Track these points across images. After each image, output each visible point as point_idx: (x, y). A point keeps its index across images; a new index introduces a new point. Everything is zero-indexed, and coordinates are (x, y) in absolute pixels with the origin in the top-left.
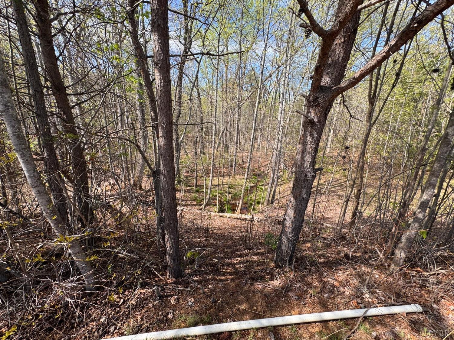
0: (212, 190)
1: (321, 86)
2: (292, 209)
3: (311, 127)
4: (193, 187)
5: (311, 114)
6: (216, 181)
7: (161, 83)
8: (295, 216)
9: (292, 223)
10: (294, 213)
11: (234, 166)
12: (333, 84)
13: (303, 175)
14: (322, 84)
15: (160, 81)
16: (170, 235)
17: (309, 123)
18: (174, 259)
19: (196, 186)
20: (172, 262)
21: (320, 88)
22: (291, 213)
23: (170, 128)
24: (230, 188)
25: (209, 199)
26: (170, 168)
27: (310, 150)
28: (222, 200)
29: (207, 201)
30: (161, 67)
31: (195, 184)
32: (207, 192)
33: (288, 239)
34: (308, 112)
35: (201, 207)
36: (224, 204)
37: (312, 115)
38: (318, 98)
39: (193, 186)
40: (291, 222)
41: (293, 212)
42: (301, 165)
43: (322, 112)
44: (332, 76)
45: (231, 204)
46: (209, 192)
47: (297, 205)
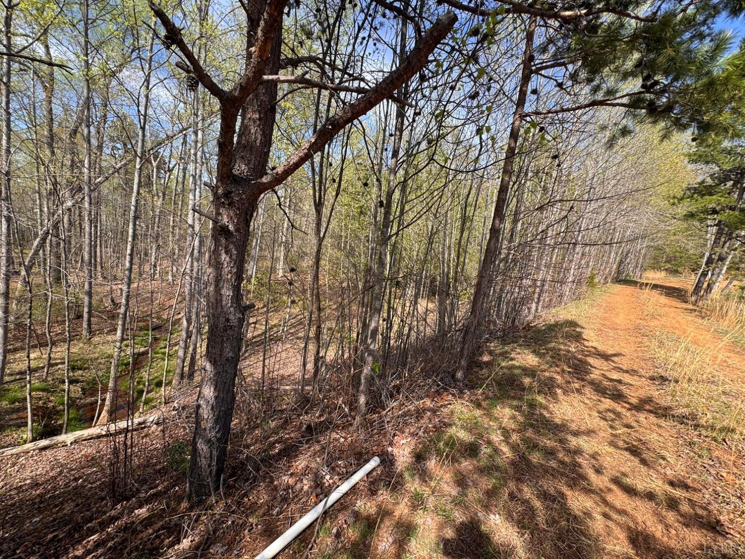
1: (234, 175)
2: (209, 383)
3: (226, 238)
5: (222, 217)
8: (216, 394)
9: (212, 409)
10: (215, 389)
12: (251, 175)
13: (222, 320)
14: (236, 172)
17: (221, 231)
21: (231, 178)
22: (209, 392)
27: (229, 276)
33: (209, 441)
34: (218, 214)
36: (57, 412)
37: (225, 220)
38: (231, 192)
40: (210, 408)
41: (212, 389)
42: (217, 303)
43: (240, 214)
44: (249, 163)
45: (78, 408)
47: (217, 374)
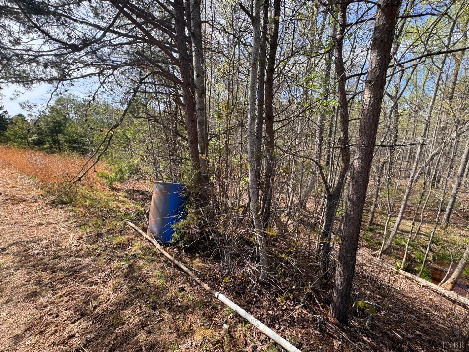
0: (397, 236)
4: (366, 224)
6: (407, 225)
7: (370, 101)
11: (447, 211)
15: (369, 100)
16: (344, 268)
18: (342, 298)
19: (371, 223)
20: (339, 300)
23: (371, 150)
24: (432, 242)
25: (390, 246)
26: (360, 195)
28: (413, 256)
29: (386, 247)
30: (374, 85)
31: (369, 221)
32: (388, 236)
35: (375, 252)
36: (416, 262)
39: (367, 222)
45: (429, 267)
46: (391, 237)
